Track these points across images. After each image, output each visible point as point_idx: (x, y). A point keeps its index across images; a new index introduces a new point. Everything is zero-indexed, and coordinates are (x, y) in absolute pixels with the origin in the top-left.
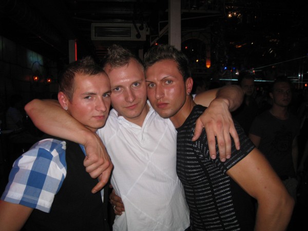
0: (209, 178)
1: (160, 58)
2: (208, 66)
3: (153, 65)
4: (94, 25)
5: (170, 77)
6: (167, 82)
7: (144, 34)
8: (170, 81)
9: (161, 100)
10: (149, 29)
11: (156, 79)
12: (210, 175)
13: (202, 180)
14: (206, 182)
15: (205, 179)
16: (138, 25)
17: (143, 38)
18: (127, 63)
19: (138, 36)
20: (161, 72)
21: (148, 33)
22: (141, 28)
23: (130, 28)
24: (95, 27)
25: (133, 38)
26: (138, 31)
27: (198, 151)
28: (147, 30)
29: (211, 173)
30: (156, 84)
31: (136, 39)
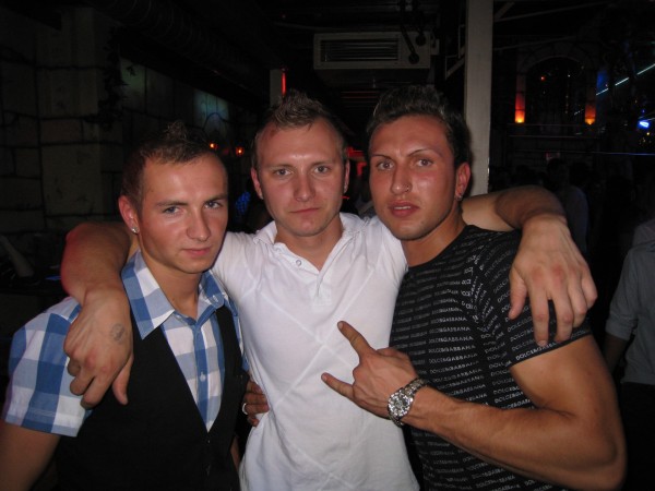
0: (486, 372)
1: (414, 111)
2: (590, 122)
3: (396, 122)
4: (319, 38)
5: (428, 153)
6: (420, 163)
7: (427, 53)
8: (426, 161)
9: (404, 197)
10: (438, 42)
11: (398, 152)
12: (491, 366)
13: (470, 376)
14: (479, 382)
15: (476, 374)
16: (413, 35)
17: (425, 63)
18: (310, 122)
19: (414, 58)
20: (411, 139)
21: (435, 52)
22: (421, 41)
23: (397, 41)
24: (323, 42)
25: (402, 63)
26: (411, 47)
27: (470, 306)
28: (434, 46)
29: (493, 362)
30: (396, 162)
31: (408, 66)
